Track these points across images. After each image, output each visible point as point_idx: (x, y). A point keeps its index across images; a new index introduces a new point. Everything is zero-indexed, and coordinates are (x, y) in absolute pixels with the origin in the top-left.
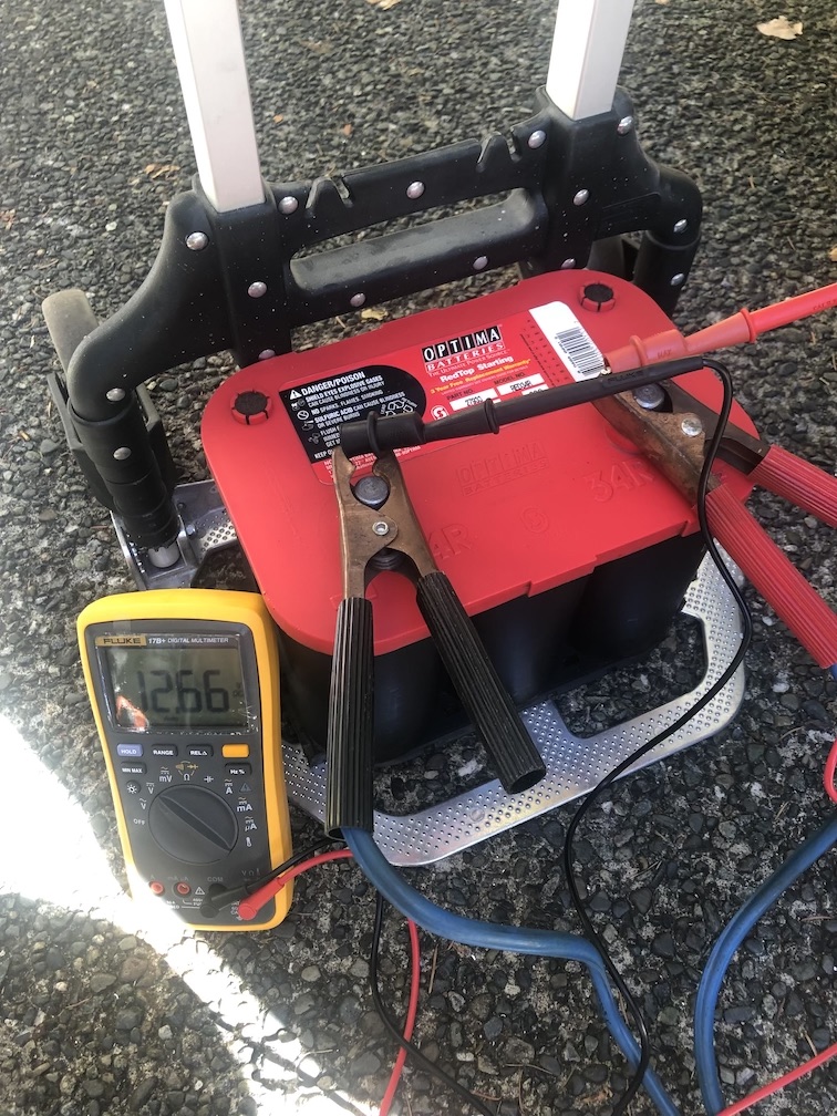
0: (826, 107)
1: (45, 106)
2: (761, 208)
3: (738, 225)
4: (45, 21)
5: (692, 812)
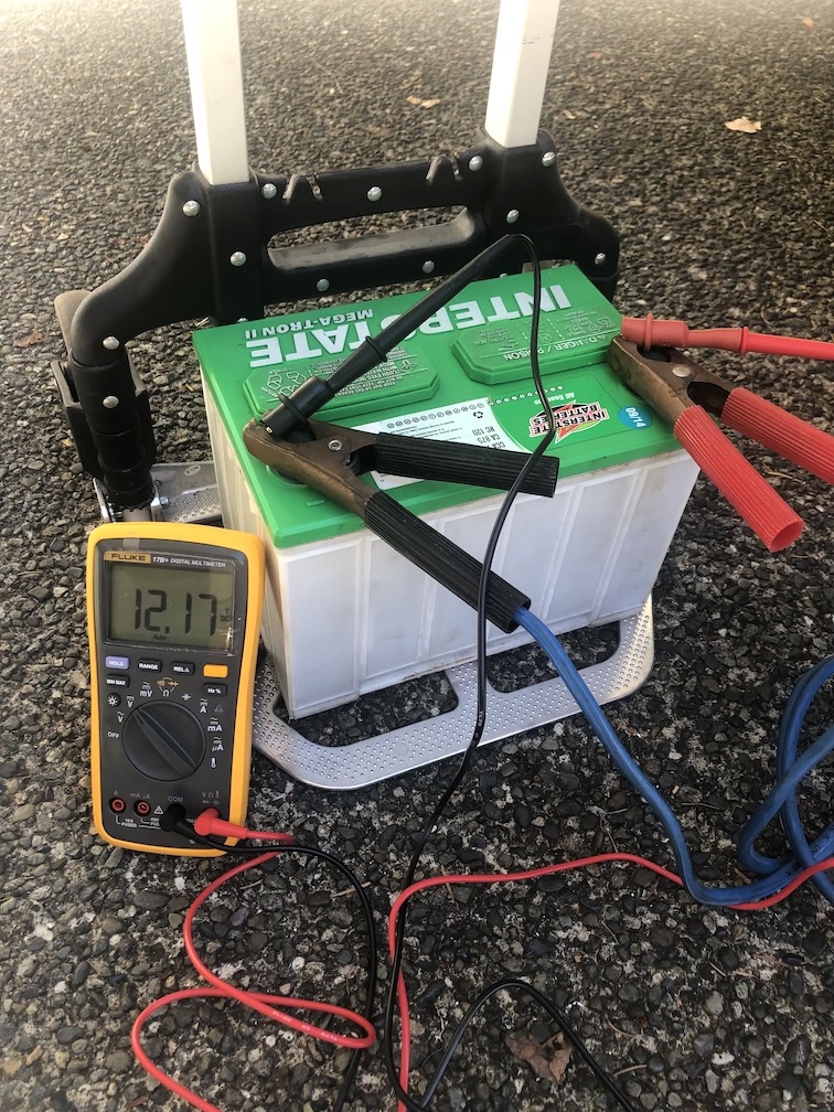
0: (790, 177)
1: (158, 167)
2: (754, 241)
3: (739, 252)
4: (144, 109)
5: (790, 633)
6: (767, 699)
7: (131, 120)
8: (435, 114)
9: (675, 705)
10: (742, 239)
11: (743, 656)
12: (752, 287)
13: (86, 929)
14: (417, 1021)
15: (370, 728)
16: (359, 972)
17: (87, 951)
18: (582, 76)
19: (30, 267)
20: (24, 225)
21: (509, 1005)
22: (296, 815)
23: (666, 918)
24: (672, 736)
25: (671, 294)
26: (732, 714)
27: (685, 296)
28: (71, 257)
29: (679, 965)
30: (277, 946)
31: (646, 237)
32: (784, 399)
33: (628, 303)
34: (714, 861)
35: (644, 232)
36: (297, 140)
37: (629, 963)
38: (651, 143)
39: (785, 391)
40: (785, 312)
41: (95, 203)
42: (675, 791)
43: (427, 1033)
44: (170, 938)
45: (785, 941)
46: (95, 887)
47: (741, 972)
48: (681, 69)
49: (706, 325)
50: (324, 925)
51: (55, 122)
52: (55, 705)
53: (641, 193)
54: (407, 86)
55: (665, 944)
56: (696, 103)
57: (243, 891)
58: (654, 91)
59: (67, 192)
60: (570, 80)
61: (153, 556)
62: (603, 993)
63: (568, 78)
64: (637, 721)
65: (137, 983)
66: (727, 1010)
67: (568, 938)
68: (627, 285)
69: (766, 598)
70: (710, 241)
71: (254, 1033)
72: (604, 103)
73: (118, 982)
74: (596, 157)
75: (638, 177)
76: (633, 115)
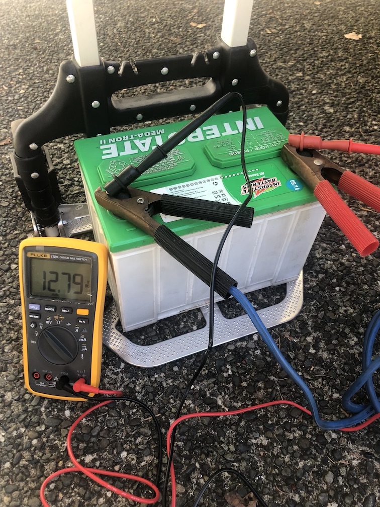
0: (375, 62)
2: (357, 93)
3: (349, 99)
4: (63, 29)
5: (370, 289)
6: (358, 322)
7: (57, 34)
8: (203, 31)
9: (313, 326)
10: (351, 92)
11: (347, 301)
12: (356, 116)
13: (20, 436)
14: (181, 485)
15: (162, 336)
16: (154, 459)
17: (20, 447)
18: (275, 12)
19: (6, 106)
20: (4, 86)
21: (227, 477)
22: (125, 379)
23: (306, 434)
24: (311, 341)
25: (315, 120)
26: (341, 330)
27: (323, 120)
28: (26, 102)
29: (312, 458)
30: (114, 446)
31: (304, 92)
32: (370, 172)
33: (295, 124)
34: (330, 405)
35: (303, 89)
36: (136, 44)
37: (287, 456)
39: (370, 168)
40: (371, 129)
41: (38, 75)
42: (312, 369)
43: (186, 491)
44: (61, 441)
45: (365, 446)
46: (26, 415)
47: (343, 461)
48: (323, 9)
49: (332, 135)
50: (137, 435)
51: (21, 36)
52: (10, 323)
53: (302, 70)
54: (190, 17)
55: (305, 447)
56: (330, 25)
57: (98, 417)
58: (310, 19)
59: (25, 70)
60: (269, 14)
61: (51, 255)
62: (274, 472)
63: (268, 13)
64: (294, 334)
65: (44, 464)
66: (336, 481)
67: (257, 443)
68: (294, 115)
69: (359, 272)
70: (336, 93)
71: (101, 490)
72: (285, 25)
73: (35, 463)
74: (280, 52)
75: (301, 62)
76: (299, 31)
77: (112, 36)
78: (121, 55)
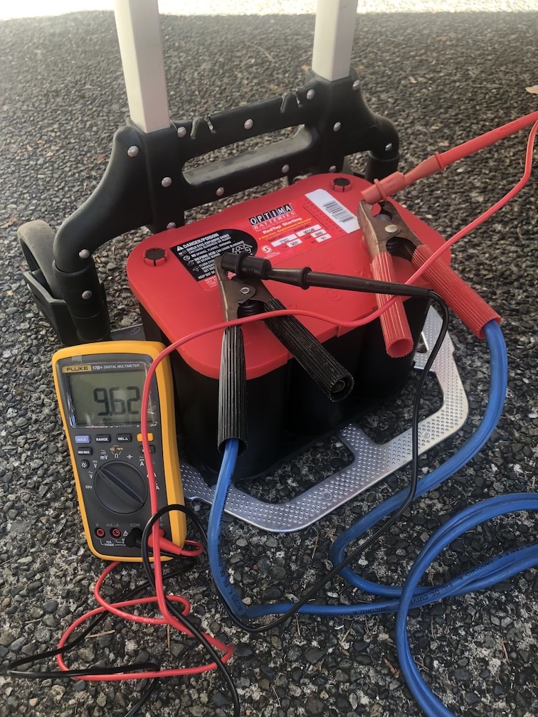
5: (477, 476)
10: (517, 173)
11: (435, 490)
12: (516, 209)
16: (88, 698)
18: (429, 53)
19: (23, 173)
20: (28, 146)
22: (80, 572)
23: (322, 691)
25: (453, 212)
26: (415, 535)
27: (463, 213)
28: (51, 168)
32: (519, 295)
34: (371, 650)
36: (220, 94)
38: (467, 102)
39: (521, 288)
41: (77, 133)
42: (355, 591)
48: (503, 49)
49: (473, 235)
50: (73, 657)
51: (69, 78)
53: (450, 137)
54: (305, 58)
55: (315, 712)
56: (508, 73)
57: (27, 624)
58: (479, 64)
59: (61, 125)
60: (420, 56)
63: (419, 54)
64: (341, 532)
67: (244, 696)
68: (421, 204)
70: (492, 174)
72: (440, 72)
74: (424, 110)
75: (452, 125)
76: (459, 81)
77: (190, 82)
78: (194, 109)
